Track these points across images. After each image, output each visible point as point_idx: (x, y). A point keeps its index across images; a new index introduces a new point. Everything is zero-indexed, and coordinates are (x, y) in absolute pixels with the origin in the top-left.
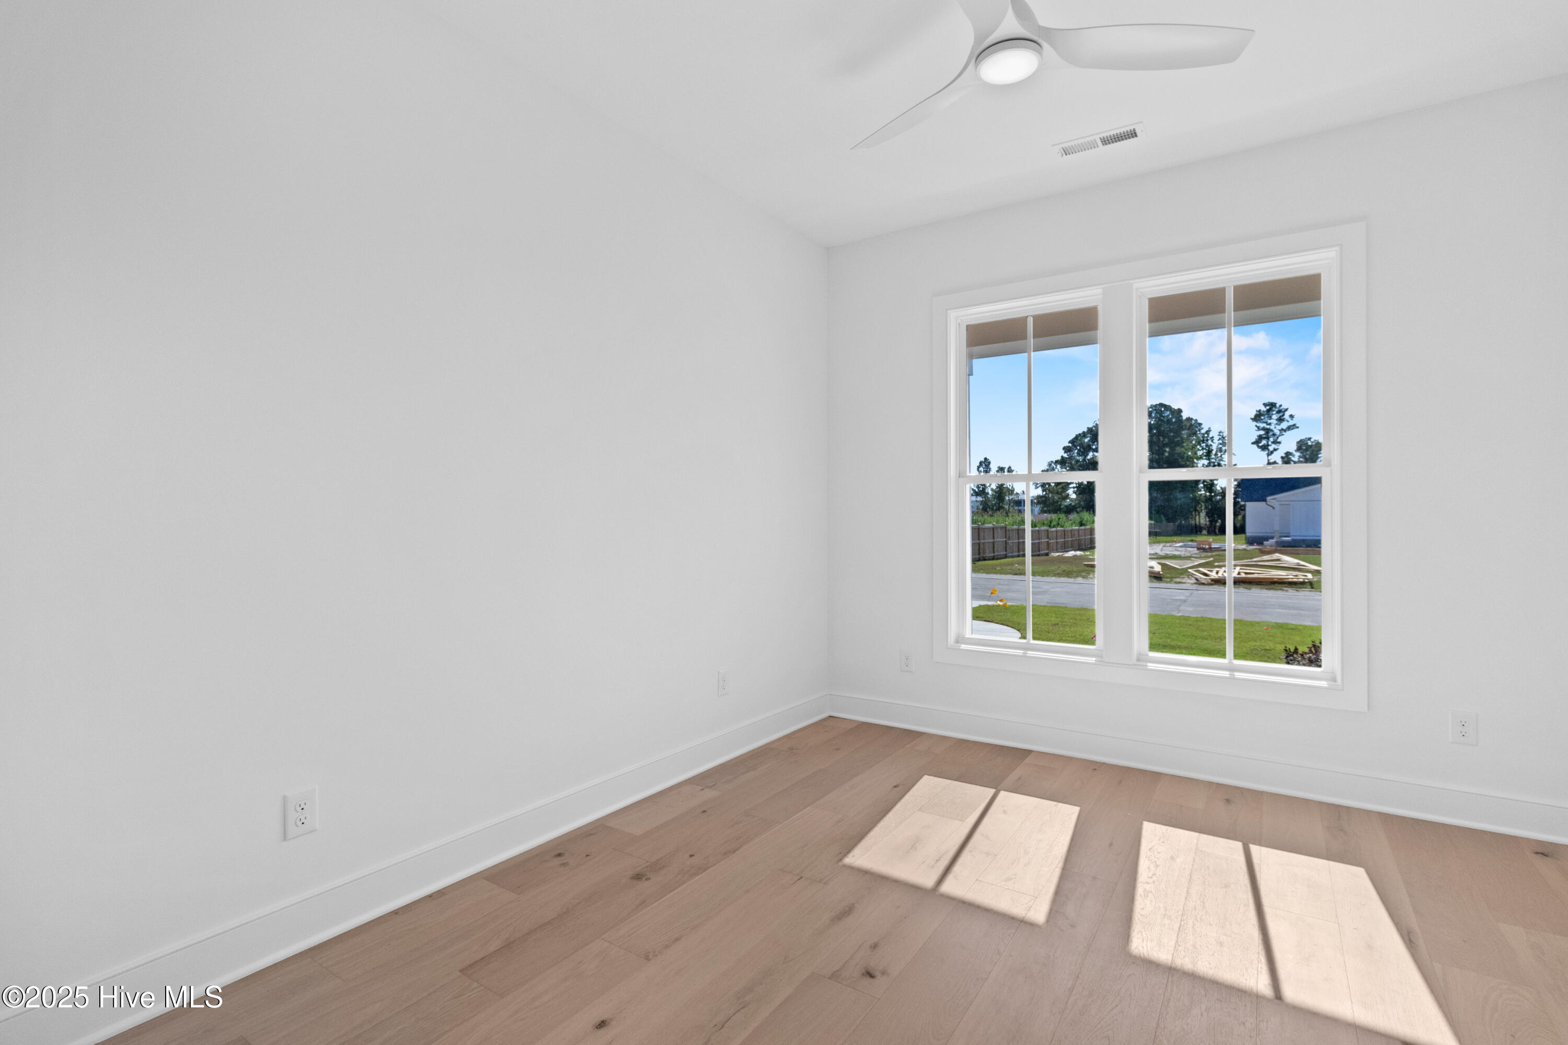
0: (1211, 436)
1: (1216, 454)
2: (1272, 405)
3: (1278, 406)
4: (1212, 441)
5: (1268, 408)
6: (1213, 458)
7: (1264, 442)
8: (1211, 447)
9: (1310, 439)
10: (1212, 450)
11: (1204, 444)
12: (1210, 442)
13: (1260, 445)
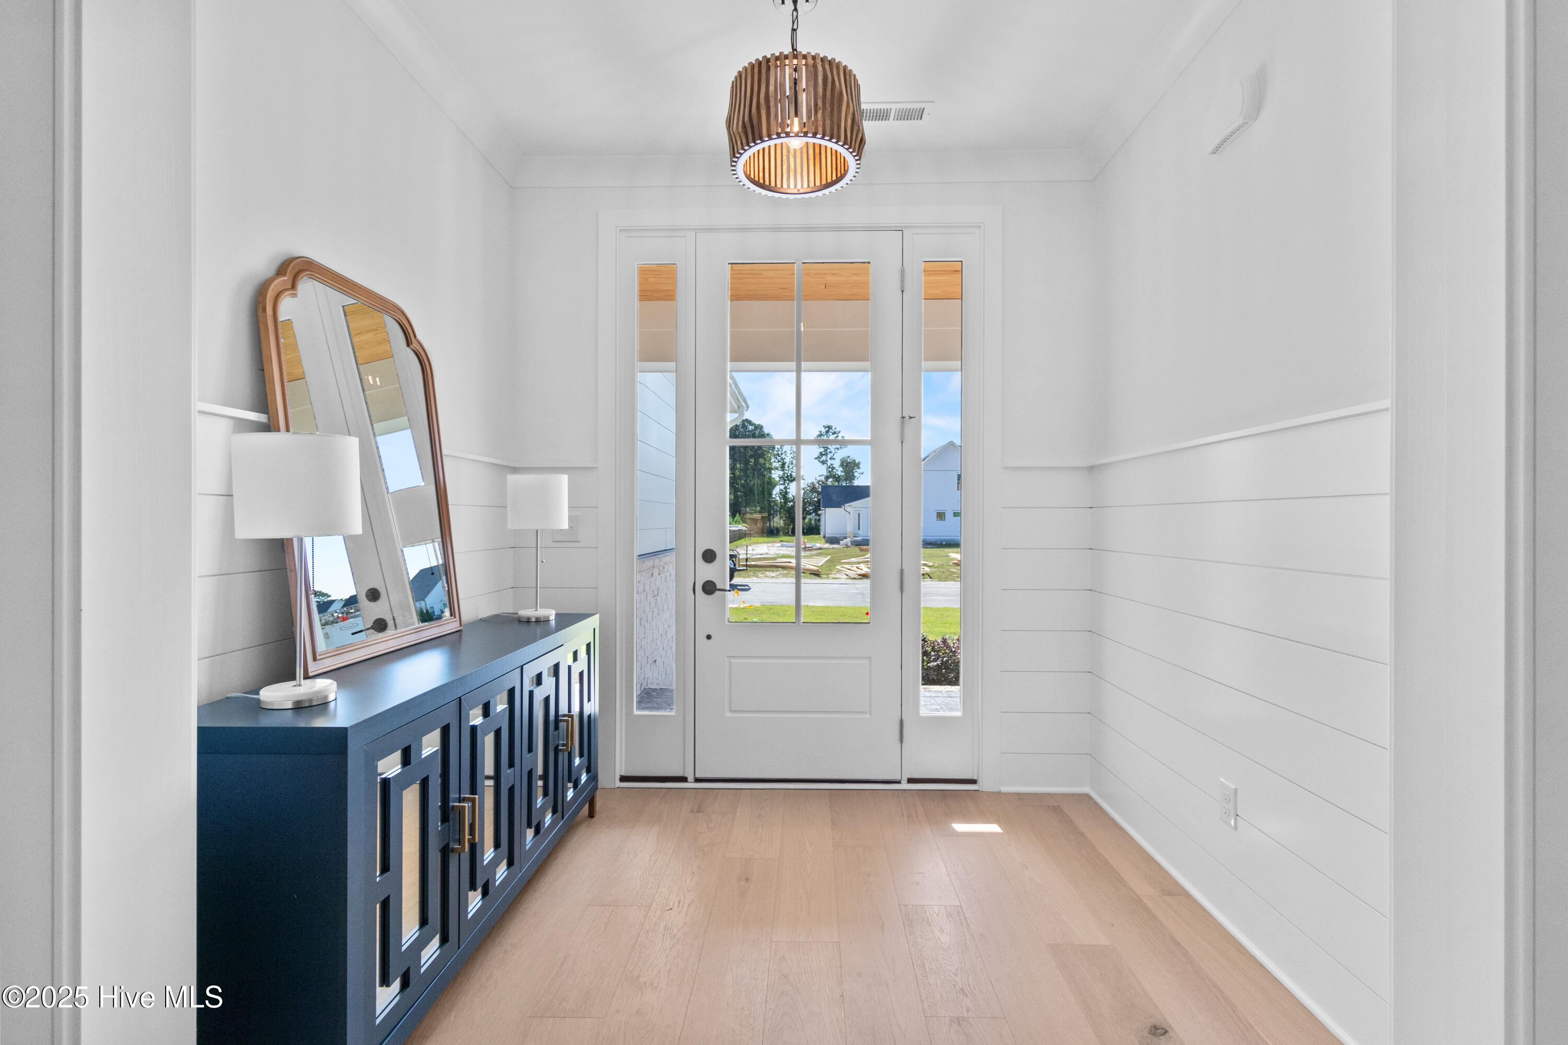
0: (784, 451)
1: (788, 467)
2: (829, 427)
3: (833, 428)
4: (785, 455)
5: (827, 429)
6: (786, 470)
7: (824, 458)
8: (785, 460)
9: (849, 457)
10: (786, 463)
11: (780, 458)
12: (783, 456)
13: (821, 460)
